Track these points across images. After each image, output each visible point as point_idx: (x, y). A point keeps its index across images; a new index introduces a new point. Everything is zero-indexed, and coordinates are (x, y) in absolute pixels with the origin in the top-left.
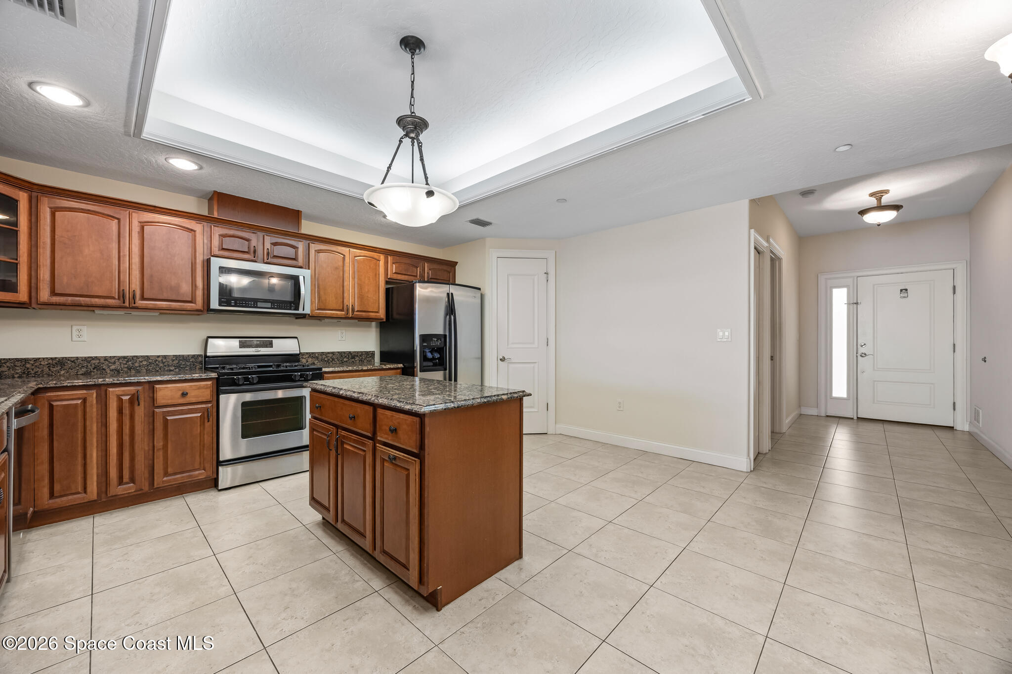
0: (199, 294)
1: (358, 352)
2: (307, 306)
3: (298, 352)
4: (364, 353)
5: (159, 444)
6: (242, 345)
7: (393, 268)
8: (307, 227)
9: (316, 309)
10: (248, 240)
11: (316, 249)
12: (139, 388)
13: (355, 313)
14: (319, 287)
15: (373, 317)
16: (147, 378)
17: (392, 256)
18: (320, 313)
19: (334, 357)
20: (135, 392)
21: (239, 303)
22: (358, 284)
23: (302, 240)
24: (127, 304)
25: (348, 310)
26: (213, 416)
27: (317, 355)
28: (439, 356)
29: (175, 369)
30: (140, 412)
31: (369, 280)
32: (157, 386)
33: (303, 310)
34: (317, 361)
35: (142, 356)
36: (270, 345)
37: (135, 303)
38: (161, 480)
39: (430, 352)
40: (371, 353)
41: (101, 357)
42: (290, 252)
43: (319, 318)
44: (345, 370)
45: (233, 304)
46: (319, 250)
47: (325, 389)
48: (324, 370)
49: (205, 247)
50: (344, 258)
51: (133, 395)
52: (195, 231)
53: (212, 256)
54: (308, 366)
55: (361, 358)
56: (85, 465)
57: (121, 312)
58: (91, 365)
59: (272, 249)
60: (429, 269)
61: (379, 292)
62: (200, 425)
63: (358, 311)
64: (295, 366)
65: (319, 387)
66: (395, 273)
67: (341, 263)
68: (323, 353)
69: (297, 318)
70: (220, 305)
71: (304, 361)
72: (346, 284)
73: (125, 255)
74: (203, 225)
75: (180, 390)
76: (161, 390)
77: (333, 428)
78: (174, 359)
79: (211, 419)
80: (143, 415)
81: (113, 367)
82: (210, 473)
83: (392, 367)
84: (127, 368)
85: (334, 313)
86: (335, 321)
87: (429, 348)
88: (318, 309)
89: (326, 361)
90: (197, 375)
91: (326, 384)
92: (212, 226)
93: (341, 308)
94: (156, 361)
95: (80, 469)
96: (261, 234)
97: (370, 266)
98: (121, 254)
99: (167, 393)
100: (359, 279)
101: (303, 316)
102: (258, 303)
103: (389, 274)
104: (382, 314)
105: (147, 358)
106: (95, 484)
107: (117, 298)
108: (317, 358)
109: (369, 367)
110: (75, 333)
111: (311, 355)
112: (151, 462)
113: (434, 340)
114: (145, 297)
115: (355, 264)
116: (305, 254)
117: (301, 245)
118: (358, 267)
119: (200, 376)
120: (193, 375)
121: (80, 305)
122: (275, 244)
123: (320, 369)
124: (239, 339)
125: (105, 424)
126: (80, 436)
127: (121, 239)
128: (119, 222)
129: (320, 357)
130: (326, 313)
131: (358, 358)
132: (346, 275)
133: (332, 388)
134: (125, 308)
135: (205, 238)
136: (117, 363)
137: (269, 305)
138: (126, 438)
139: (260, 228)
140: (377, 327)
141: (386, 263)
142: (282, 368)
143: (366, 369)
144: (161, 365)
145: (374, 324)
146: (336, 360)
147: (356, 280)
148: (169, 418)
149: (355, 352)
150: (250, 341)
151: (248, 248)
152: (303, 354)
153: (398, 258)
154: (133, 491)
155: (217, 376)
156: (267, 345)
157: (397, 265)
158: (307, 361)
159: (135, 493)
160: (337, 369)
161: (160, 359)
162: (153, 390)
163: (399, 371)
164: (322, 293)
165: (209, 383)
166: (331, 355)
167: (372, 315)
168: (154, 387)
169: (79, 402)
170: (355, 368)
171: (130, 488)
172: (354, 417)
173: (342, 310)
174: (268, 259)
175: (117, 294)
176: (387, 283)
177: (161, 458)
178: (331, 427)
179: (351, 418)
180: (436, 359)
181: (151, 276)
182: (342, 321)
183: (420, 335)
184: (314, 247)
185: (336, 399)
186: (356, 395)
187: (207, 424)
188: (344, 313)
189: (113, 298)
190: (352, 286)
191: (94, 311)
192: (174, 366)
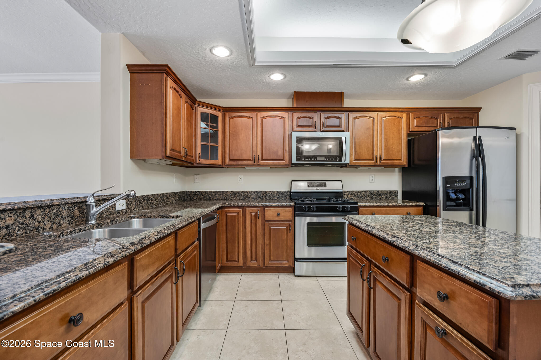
0: (287, 154)
1: (384, 191)
2: (347, 159)
3: (342, 191)
4: (389, 192)
5: (267, 242)
6: (309, 186)
7: (414, 123)
8: (347, 103)
9: (354, 159)
10: (312, 118)
11: (354, 117)
12: (259, 209)
13: (382, 161)
14: (355, 144)
15: (397, 164)
16: (262, 204)
17: (413, 113)
18: (356, 162)
19: (366, 194)
20: (257, 211)
21: (307, 159)
22: (384, 138)
23: (344, 112)
24: (256, 163)
25: (377, 159)
26: (292, 229)
27: (354, 193)
28: (464, 197)
29: (277, 199)
30: (259, 222)
31: (394, 134)
32: (266, 209)
33: (345, 161)
34: (354, 197)
35: (263, 191)
36: (325, 185)
37: (259, 162)
38: (268, 263)
39: (454, 193)
40: (395, 192)
41: (248, 191)
42: (336, 122)
43: (355, 166)
44: (374, 205)
45: (303, 159)
46: (355, 117)
47: (360, 225)
48: (359, 204)
49: (290, 126)
50: (373, 121)
51: (256, 213)
52: (284, 118)
53: (293, 131)
54: (348, 200)
55: (386, 196)
56: (238, 247)
57: (254, 168)
58: (245, 195)
59: (325, 121)
60: (450, 119)
61: (402, 143)
62: (286, 234)
63: (384, 160)
64: (340, 200)
65: (354, 222)
66: (416, 126)
67: (371, 125)
68: (358, 191)
69: (341, 167)
70: (297, 161)
71: (346, 196)
72: (375, 140)
73: (255, 137)
74: (289, 114)
75: (276, 212)
76: (268, 211)
77: (366, 262)
78: (277, 193)
79: (291, 231)
80: (260, 225)
81: (252, 196)
82: (291, 264)
83: (414, 205)
84: (258, 197)
85: (366, 162)
86: (367, 168)
87: (453, 190)
88: (355, 160)
89: (360, 197)
90: (284, 203)
91: (360, 220)
92: (293, 113)
93: (372, 158)
94: (269, 194)
95: (236, 249)
96: (319, 113)
97: (394, 124)
98: (254, 136)
99: (271, 213)
100: (385, 135)
101: (345, 166)
102: (317, 158)
103: (411, 128)
104: (404, 161)
105: (265, 192)
106: (242, 258)
107: (252, 160)
108: (355, 195)
109: (394, 204)
110: (239, 179)
111: (351, 193)
112: (264, 251)
113: (458, 182)
114: (263, 158)
115: (382, 124)
116: (346, 122)
117: (343, 116)
118: (385, 125)
119: (286, 204)
120: (283, 203)
121: (239, 165)
122: (327, 118)
123: (356, 204)
124: (307, 182)
125: (245, 227)
126: (236, 232)
127: (254, 128)
128: (253, 119)
129: (356, 194)
130: (360, 162)
131: (384, 196)
132: (375, 133)
133: (365, 225)
134: (255, 165)
135: (290, 121)
136: (254, 194)
137: (323, 159)
138: (254, 236)
139: (318, 109)
140: (399, 172)
141: (408, 119)
142: (331, 202)
143: (392, 205)
144: (271, 196)
145: (397, 169)
146: (368, 196)
147: (383, 135)
148: (272, 228)
149: (382, 191)
150: (314, 183)
151: (312, 123)
152: (345, 192)
153: (418, 113)
154: (256, 265)
155: (294, 205)
156: (323, 185)
157: (418, 120)
158: (348, 197)
159: (257, 267)
160: (368, 204)
161: (271, 193)
162: (264, 211)
163: (421, 208)
164: (358, 148)
165: (290, 209)
166: (364, 193)
167: (396, 162)
168: (265, 209)
169: (236, 214)
170: (382, 204)
171: (255, 264)
172: (388, 260)
173: (372, 160)
174: (323, 129)
175: (252, 158)
176: (409, 135)
177: (268, 249)
178: (365, 259)
179: (385, 260)
180: (460, 200)
181: (266, 147)
182: (372, 168)
183: (443, 178)
184: (352, 115)
185: (369, 236)
186: (389, 238)
187: (289, 234)
188: (373, 161)
189: (250, 160)
190: (380, 140)
191: (245, 167)
192: (277, 197)
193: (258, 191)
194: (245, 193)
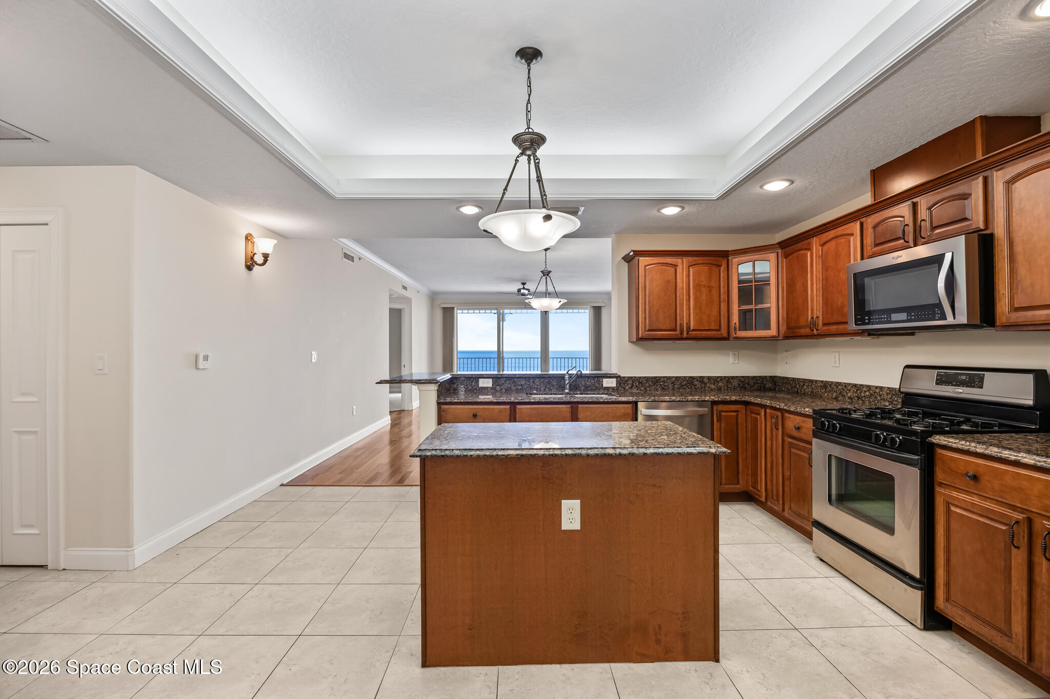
5: (787, 473)
6: (940, 381)
9: (1010, 309)
12: (778, 413)
18: (1019, 317)
21: (873, 319)
35: (866, 386)
45: (867, 321)
56: (761, 469)
59: (930, 217)
70: (856, 324)
78: (888, 392)
81: (849, 394)
84: (857, 397)
88: (1015, 310)
94: (875, 392)
96: (914, 202)
99: (789, 424)
102: (892, 315)
106: (764, 488)
114: (824, 322)
121: (796, 336)
122: (933, 207)
124: (936, 371)
128: (811, 252)
130: (1034, 315)
136: (852, 391)
137: (903, 316)
144: (879, 398)
148: (791, 449)
164: (1024, 271)
174: (924, 238)
175: (810, 323)
177: (788, 487)
184: (1003, 176)
192: (889, 402)
193: (857, 385)
194: (839, 387)
